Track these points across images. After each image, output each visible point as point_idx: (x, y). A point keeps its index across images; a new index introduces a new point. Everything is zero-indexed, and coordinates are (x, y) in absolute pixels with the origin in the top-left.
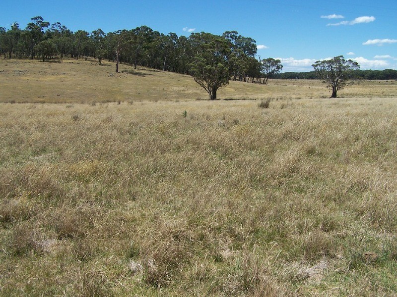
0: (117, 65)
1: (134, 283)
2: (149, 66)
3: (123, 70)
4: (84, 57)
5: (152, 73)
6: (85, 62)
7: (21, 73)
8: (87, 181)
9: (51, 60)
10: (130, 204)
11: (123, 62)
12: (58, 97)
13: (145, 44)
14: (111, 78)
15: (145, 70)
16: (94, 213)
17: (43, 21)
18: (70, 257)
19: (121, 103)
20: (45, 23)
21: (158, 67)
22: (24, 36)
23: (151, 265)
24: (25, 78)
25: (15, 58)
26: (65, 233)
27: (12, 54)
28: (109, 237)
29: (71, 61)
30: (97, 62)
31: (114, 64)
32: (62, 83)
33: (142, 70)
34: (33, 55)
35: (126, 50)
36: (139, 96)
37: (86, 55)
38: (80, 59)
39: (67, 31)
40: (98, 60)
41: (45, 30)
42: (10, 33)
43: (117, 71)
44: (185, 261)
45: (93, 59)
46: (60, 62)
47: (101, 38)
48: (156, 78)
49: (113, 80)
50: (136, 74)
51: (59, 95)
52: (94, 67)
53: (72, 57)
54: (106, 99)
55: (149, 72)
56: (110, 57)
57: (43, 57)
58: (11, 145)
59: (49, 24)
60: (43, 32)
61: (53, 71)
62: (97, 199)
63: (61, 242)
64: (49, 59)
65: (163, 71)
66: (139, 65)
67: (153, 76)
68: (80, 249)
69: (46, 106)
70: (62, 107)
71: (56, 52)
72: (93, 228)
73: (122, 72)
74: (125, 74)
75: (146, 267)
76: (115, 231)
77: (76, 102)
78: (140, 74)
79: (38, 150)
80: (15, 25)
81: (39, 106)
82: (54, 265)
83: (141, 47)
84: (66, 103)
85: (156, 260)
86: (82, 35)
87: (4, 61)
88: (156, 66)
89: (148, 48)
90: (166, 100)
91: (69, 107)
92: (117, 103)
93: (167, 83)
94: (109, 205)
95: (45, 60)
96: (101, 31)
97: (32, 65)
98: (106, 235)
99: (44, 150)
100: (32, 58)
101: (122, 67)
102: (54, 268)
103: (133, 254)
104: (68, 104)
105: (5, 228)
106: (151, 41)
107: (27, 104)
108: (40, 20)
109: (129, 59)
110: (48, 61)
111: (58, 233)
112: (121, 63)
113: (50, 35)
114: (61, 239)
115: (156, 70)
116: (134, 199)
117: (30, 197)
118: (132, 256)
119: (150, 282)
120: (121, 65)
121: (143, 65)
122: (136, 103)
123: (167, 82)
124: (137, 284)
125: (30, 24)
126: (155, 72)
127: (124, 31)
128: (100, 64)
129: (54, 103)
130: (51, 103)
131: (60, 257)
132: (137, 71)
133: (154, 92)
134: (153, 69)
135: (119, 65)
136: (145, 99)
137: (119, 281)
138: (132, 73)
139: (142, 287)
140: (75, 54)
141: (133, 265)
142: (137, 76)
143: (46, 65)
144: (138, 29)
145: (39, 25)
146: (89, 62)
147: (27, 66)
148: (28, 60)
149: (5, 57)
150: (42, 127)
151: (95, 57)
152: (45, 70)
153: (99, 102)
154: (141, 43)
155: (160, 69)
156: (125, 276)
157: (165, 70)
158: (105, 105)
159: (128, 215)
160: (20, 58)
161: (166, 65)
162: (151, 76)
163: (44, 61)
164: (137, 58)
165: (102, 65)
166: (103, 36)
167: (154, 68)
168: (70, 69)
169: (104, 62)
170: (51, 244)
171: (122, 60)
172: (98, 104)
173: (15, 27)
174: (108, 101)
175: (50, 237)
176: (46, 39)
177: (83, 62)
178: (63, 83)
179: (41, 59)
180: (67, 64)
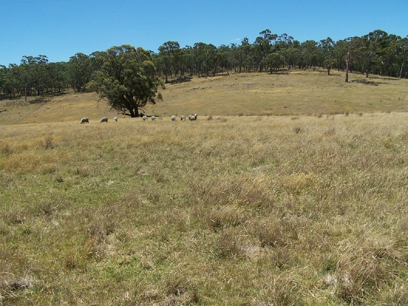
0: (347, 75)
1: (326, 296)
2: (383, 75)
3: (353, 79)
4: (312, 67)
5: (387, 81)
6: (314, 72)
7: (249, 86)
8: (298, 193)
9: (279, 72)
10: (338, 218)
11: (354, 70)
12: (284, 109)
13: (379, 50)
14: (340, 88)
15: (379, 79)
16: (299, 224)
17: (271, 34)
18: (269, 264)
19: (350, 115)
20: (272, 35)
21: (393, 74)
22: (253, 50)
23: (346, 279)
24: (253, 91)
25: (244, 71)
26: (268, 240)
27: (242, 68)
28: (310, 249)
29: (299, 72)
30: (326, 72)
31: (343, 74)
32: (289, 94)
33: (375, 78)
34: (261, 68)
35: (357, 58)
36: (371, 107)
37: (314, 66)
38: (308, 70)
39: (294, 42)
40: (326, 70)
41: (273, 42)
42: (241, 48)
43: (347, 81)
44: (385, 282)
45: (321, 69)
46: (287, 74)
47: (330, 47)
48: (390, 87)
49: (343, 90)
50: (369, 83)
51: (286, 107)
52: (323, 77)
53: (300, 68)
54: (334, 111)
55: (383, 81)
56: (340, 66)
57: (271, 69)
58: (232, 156)
59: (276, 36)
60: (271, 44)
61: (280, 83)
62: (305, 211)
63: (263, 250)
64: (276, 71)
65: (399, 78)
66: (371, 73)
67: (387, 85)
68: (279, 257)
69: (271, 118)
70: (287, 120)
71: (283, 63)
72: (296, 239)
73: (353, 81)
74: (355, 84)
75: (341, 281)
76: (318, 243)
77: (303, 114)
78: (373, 83)
79: (256, 161)
80: (245, 41)
81: (265, 117)
82: (253, 270)
83: (375, 53)
84: (292, 115)
85: (352, 276)
86: (310, 45)
87: (234, 75)
88: (391, 74)
89: (382, 54)
90: (402, 110)
91: (294, 119)
92: (345, 115)
93: (404, 92)
94: (315, 218)
95: (273, 72)
96: (329, 40)
97: (260, 77)
98: (308, 246)
99: (262, 161)
100: (260, 71)
101: (352, 76)
102: (253, 272)
103: (329, 268)
104: (293, 116)
105: (215, 232)
106: (385, 47)
107: (254, 117)
108: (267, 33)
109: (361, 67)
110: (276, 74)
111: (261, 241)
112: (351, 72)
113: (278, 47)
114: (264, 247)
115: (391, 78)
116: (343, 214)
117: (240, 204)
118: (328, 269)
119: (343, 297)
120: (351, 74)
121: (376, 74)
122: (366, 115)
123: (404, 90)
124: (329, 297)
125: (258, 38)
126: (390, 81)
127: (355, 38)
128: (328, 75)
129: (280, 115)
130: (278, 115)
131: (259, 263)
132: (368, 80)
133: (388, 102)
134: (387, 77)
135: (349, 74)
136: (378, 110)
137: (312, 292)
138: (364, 82)
139: (334, 301)
140: (302, 65)
141: (329, 278)
142: (369, 86)
143: (273, 77)
144: (371, 34)
145: (267, 38)
146: (316, 72)
147: (255, 79)
148: (257, 73)
149: (235, 71)
150: (264, 139)
151: (323, 67)
152: (273, 83)
153: (327, 114)
154: (374, 50)
155: (395, 76)
156: (319, 288)
157: (402, 77)
158: (332, 117)
159: (334, 229)
160: (249, 72)
161: (402, 72)
162: (385, 85)
163: (271, 74)
164: (369, 66)
165: (331, 75)
166: (331, 44)
167: (389, 76)
168: (298, 80)
169: (333, 71)
170: (254, 251)
171: (352, 68)
172: (325, 116)
173: (245, 42)
174: (336, 113)
175: (254, 244)
176: (274, 51)
177: (311, 72)
178: (291, 94)
179: (269, 72)
180: (294, 76)
